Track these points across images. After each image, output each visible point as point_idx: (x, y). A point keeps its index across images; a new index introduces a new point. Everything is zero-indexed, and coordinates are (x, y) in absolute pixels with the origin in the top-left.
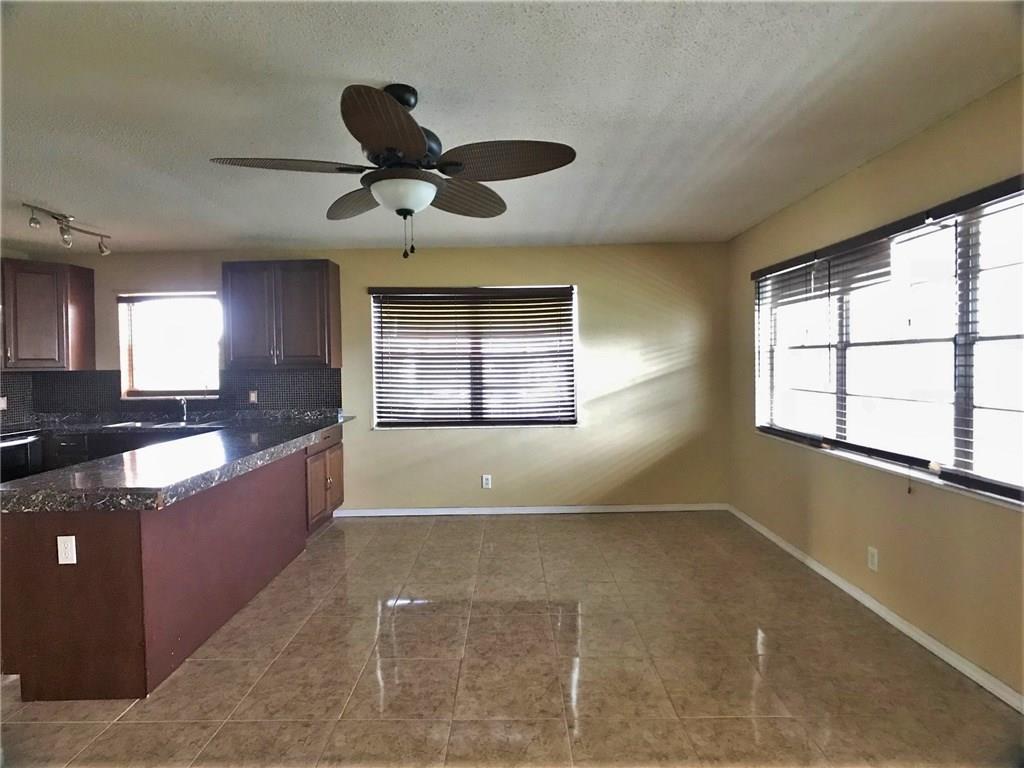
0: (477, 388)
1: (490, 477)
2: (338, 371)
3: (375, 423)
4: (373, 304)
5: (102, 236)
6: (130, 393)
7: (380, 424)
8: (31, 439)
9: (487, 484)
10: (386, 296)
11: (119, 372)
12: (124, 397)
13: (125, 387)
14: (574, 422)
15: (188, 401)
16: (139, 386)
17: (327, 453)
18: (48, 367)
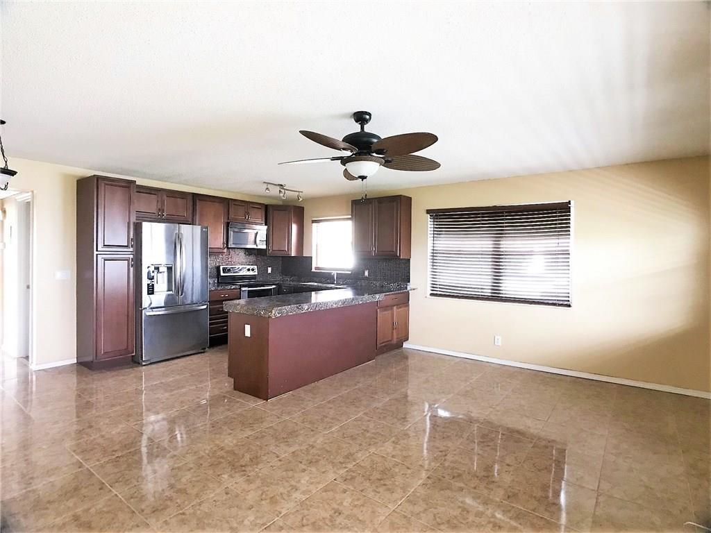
0: (497, 275)
1: (500, 338)
2: (409, 260)
3: (429, 294)
4: (429, 220)
5: (299, 192)
6: (316, 268)
7: (432, 295)
8: (274, 286)
9: (498, 342)
10: (437, 214)
11: (311, 257)
12: (313, 270)
13: (314, 266)
14: (569, 306)
15: (337, 274)
16: (320, 265)
17: (395, 308)
18: (283, 254)
